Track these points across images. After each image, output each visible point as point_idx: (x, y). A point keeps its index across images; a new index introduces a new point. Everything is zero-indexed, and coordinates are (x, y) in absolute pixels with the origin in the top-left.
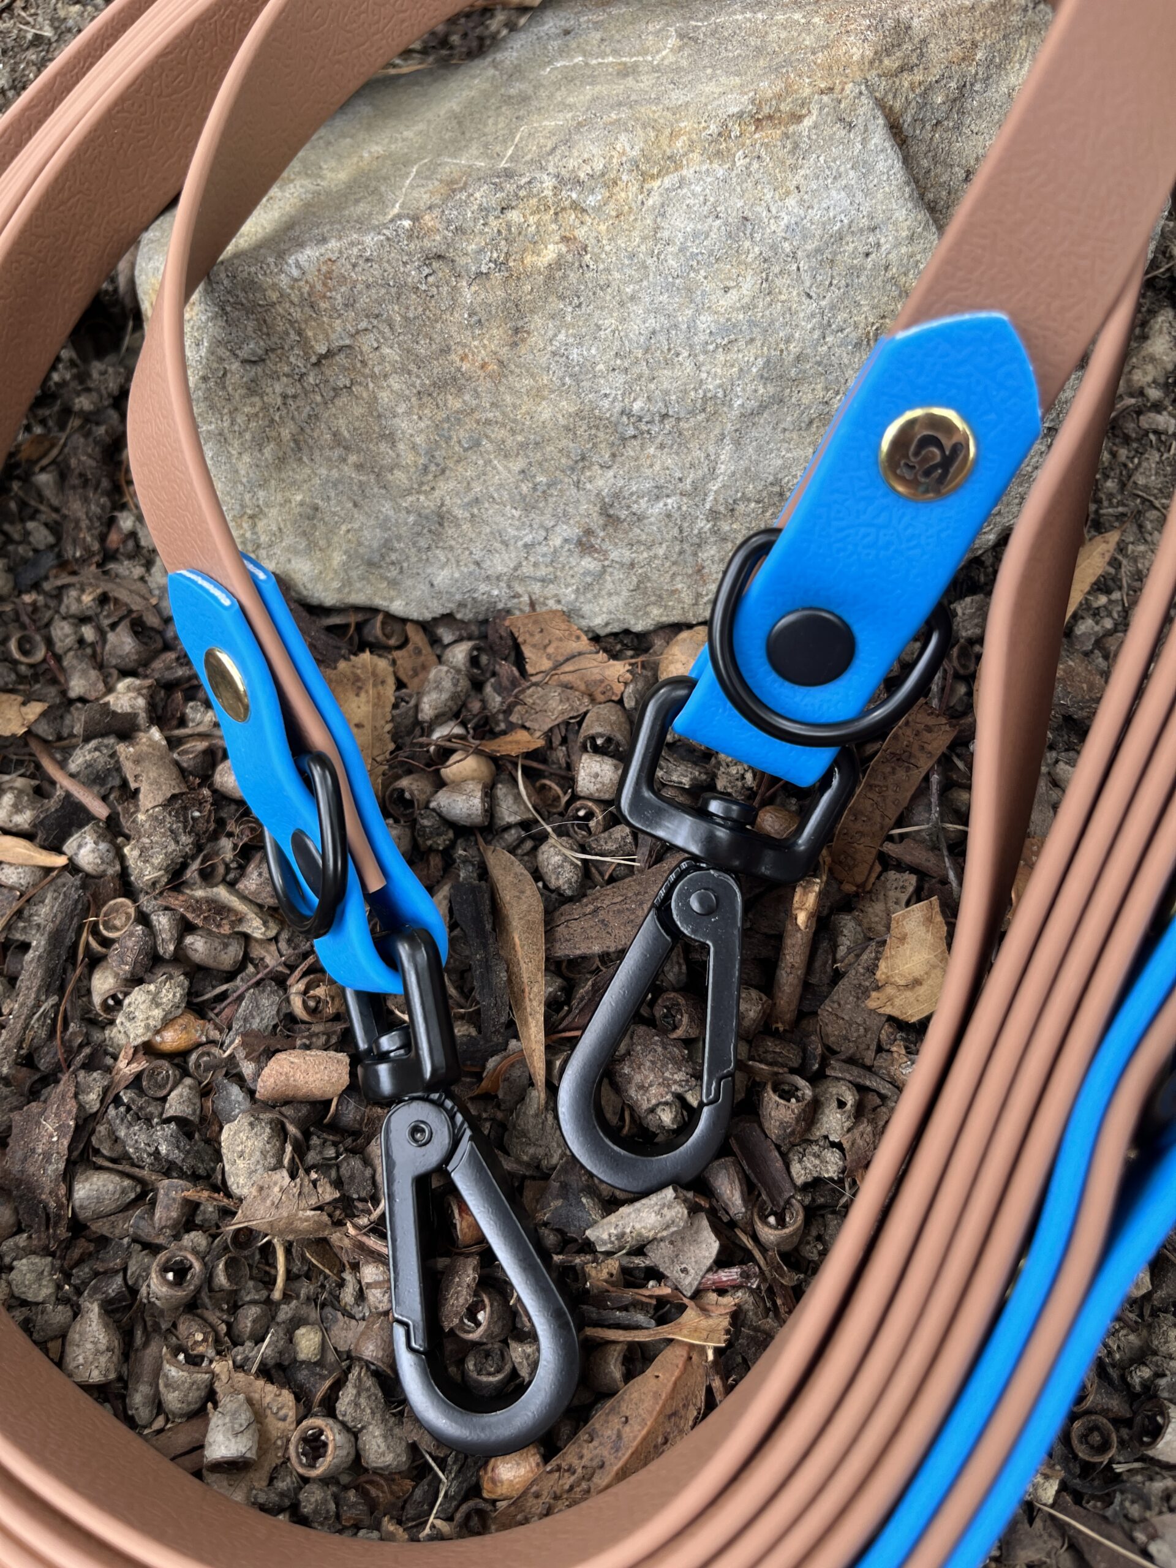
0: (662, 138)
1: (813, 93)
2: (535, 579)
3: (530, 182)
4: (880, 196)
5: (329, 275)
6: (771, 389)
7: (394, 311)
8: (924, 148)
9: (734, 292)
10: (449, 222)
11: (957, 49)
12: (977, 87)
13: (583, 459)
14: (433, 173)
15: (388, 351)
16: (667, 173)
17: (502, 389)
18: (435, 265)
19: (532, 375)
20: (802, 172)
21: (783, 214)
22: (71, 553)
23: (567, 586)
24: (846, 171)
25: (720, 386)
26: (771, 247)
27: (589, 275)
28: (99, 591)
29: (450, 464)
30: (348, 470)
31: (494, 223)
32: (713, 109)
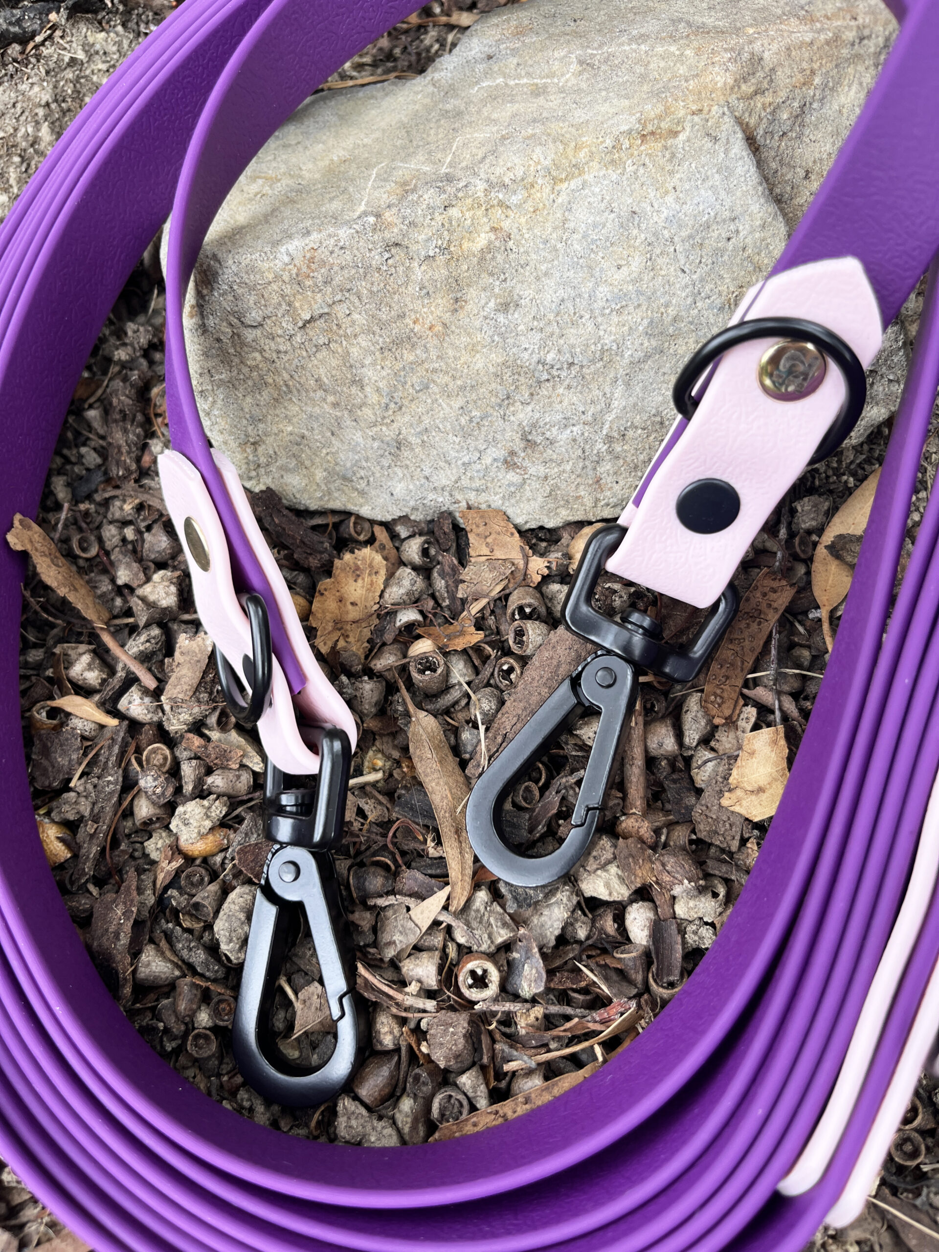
0: (568, 150)
1: (686, 114)
2: (471, 489)
3: (466, 186)
4: (739, 194)
5: (312, 260)
6: (654, 343)
7: (363, 286)
8: (773, 153)
9: (624, 268)
10: (404, 218)
11: (799, 76)
12: (815, 105)
13: (508, 398)
14: (389, 176)
15: (358, 316)
16: (573, 177)
17: (445, 345)
18: (394, 251)
19: (469, 334)
20: (678, 176)
21: (663, 209)
22: (115, 472)
23: (496, 494)
24: (712, 175)
25: (614, 341)
26: (654, 234)
27: (512, 256)
28: (137, 501)
29: (406, 402)
30: (327, 408)
31: (439, 218)
32: (608, 127)
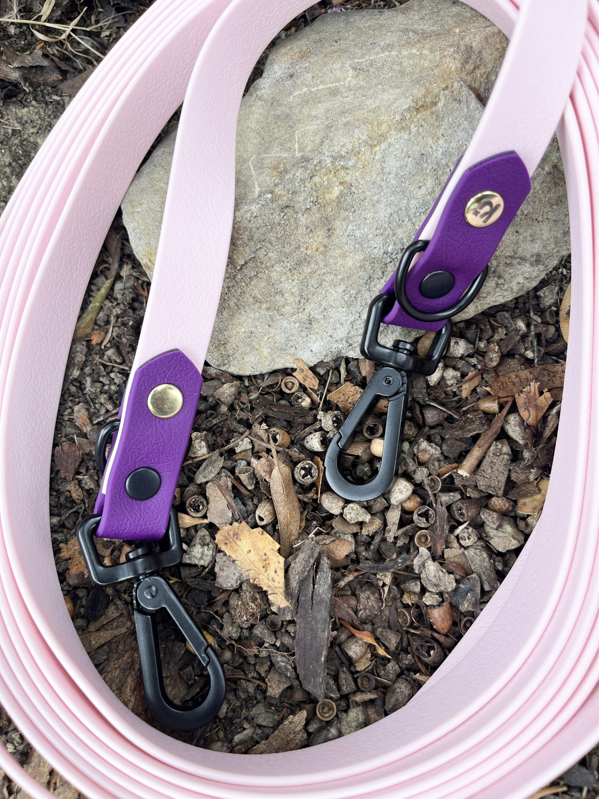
0: (374, 127)
1: (440, 91)
3: (320, 162)
5: (239, 229)
7: (272, 236)
9: (423, 187)
10: (289, 190)
11: (496, 53)
13: (370, 278)
14: (262, 164)
15: (272, 254)
16: (381, 142)
17: (327, 258)
18: (286, 211)
19: (340, 248)
20: (443, 127)
21: (439, 148)
24: (463, 122)
26: (436, 164)
27: (355, 196)
29: (310, 296)
30: (263, 312)
31: (308, 185)
32: (395, 108)
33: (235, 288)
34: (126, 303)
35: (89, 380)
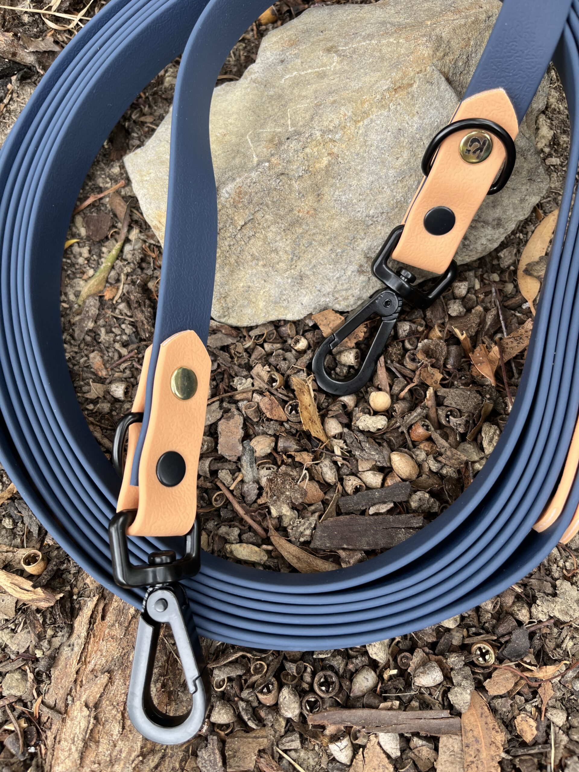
0: (358, 105)
1: (415, 74)
2: (343, 290)
3: (311, 135)
4: (449, 108)
5: (240, 193)
7: (268, 200)
8: (458, 83)
9: (401, 160)
10: (284, 159)
11: (463, 42)
12: (473, 55)
13: (354, 238)
14: (259, 138)
15: (268, 216)
16: (364, 119)
17: (317, 220)
18: (281, 177)
19: (328, 211)
20: (417, 106)
21: (414, 124)
23: (355, 289)
24: (434, 101)
26: (412, 138)
27: (341, 166)
29: (301, 254)
30: (260, 268)
31: (301, 155)
32: (376, 89)
33: (236, 246)
34: (136, 263)
35: (103, 330)
